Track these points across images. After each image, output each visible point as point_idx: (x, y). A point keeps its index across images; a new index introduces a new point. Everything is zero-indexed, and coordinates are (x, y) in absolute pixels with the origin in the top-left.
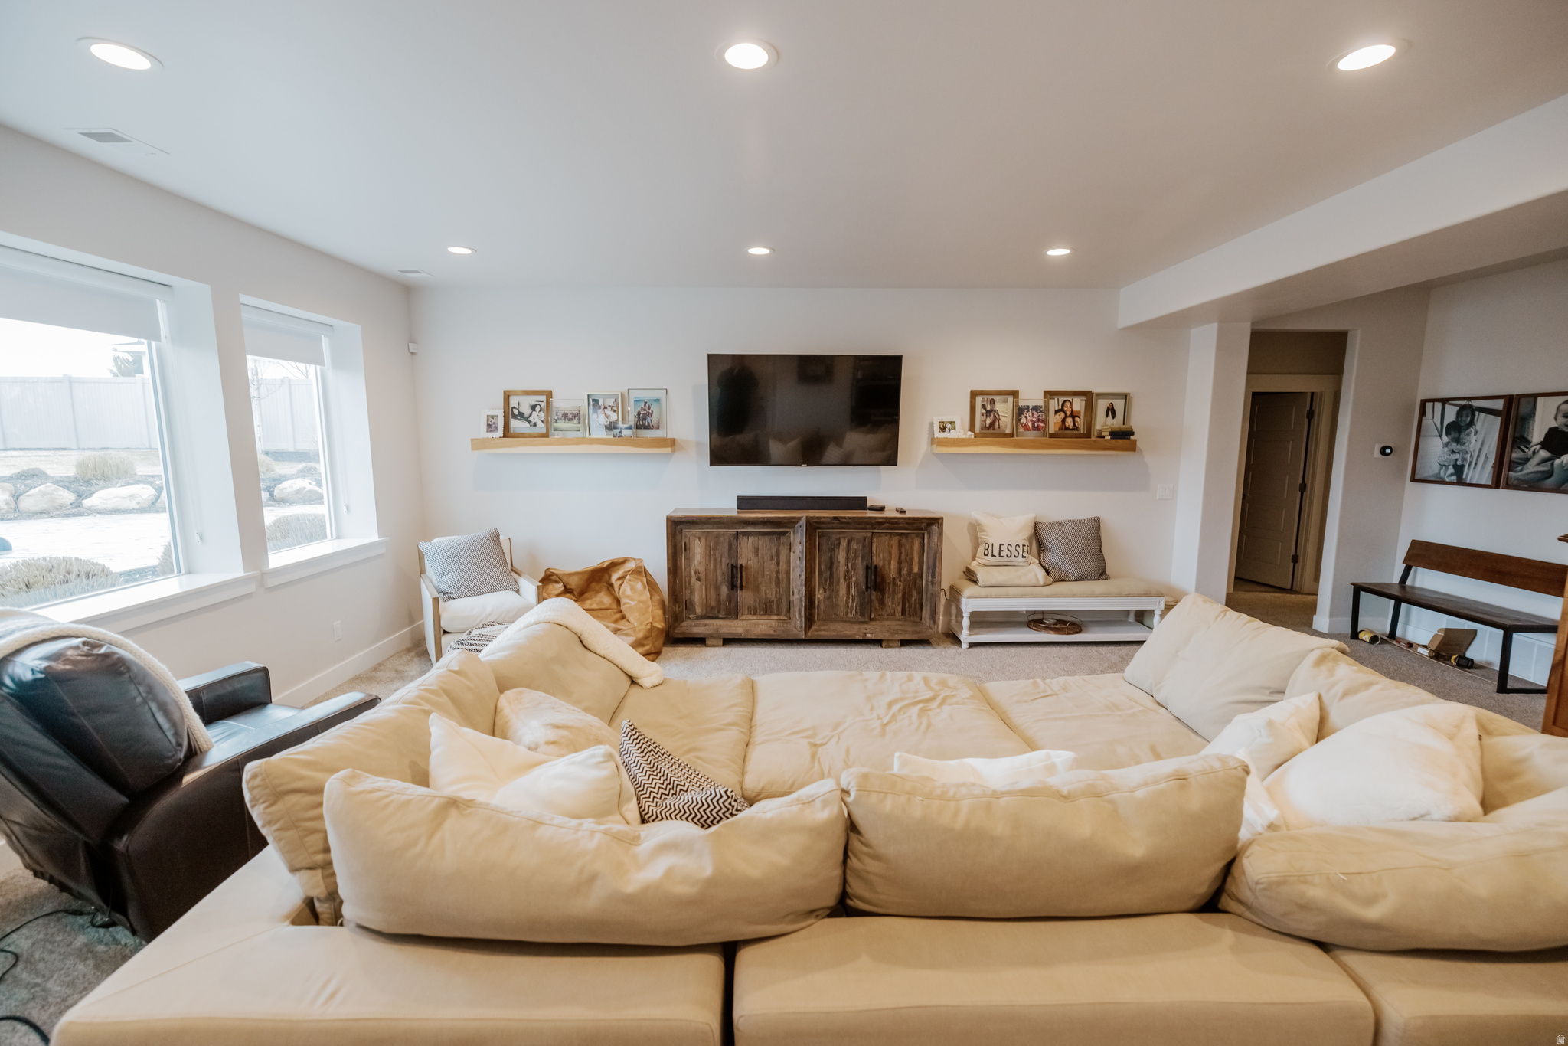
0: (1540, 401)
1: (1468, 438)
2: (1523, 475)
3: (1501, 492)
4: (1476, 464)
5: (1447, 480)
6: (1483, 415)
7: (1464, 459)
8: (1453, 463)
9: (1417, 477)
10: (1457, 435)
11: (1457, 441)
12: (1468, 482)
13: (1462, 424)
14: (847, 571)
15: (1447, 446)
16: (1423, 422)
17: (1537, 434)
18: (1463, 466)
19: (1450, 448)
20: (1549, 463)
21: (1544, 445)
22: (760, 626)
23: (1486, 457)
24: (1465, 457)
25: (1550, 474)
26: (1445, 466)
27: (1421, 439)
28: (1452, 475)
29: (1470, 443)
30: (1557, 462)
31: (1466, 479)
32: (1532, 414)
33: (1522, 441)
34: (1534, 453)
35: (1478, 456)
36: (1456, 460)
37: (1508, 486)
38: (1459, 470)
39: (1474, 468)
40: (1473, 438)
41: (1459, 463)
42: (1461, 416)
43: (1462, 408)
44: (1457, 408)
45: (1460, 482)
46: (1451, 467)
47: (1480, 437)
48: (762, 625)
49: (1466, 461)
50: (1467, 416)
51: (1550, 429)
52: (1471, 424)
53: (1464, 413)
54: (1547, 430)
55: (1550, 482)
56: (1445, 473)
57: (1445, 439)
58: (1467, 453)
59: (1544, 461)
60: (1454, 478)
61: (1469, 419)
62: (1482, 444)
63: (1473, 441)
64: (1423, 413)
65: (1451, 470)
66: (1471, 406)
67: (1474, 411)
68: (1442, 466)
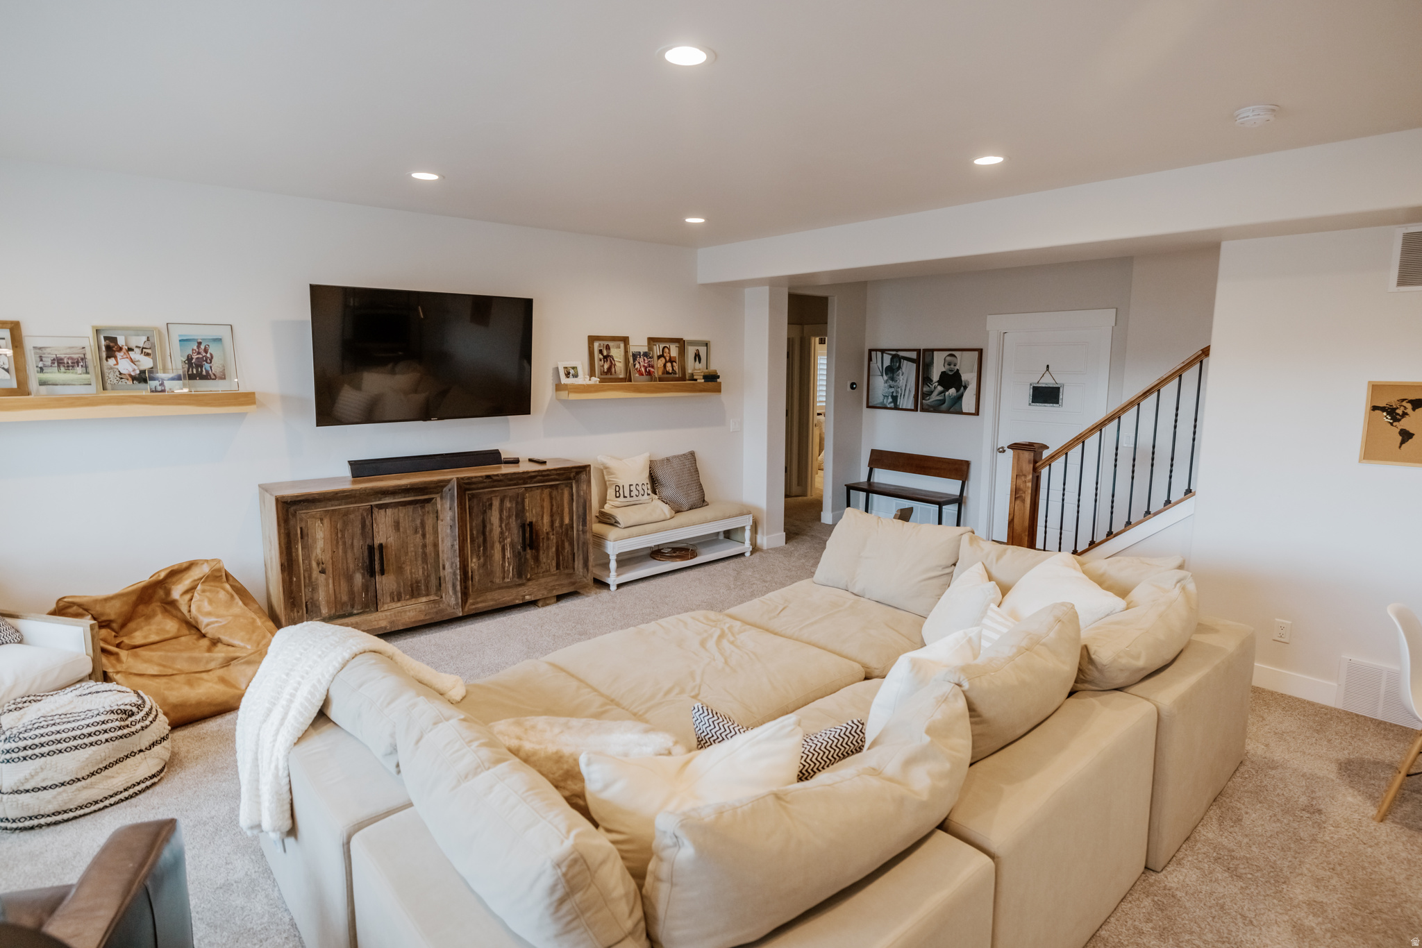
0: (935, 353)
1: (898, 377)
2: (931, 402)
3: (919, 413)
5: (889, 406)
6: (905, 362)
7: (897, 392)
8: (891, 394)
9: (870, 404)
10: (892, 375)
11: (892, 379)
13: (894, 368)
14: (502, 533)
15: (887, 383)
16: (871, 365)
17: (936, 377)
18: (897, 396)
19: (889, 384)
20: (943, 394)
21: (940, 382)
22: (408, 614)
24: (898, 390)
25: (943, 402)
27: (871, 377)
28: (891, 403)
29: (900, 381)
30: (947, 393)
31: (899, 405)
32: (932, 362)
33: (927, 380)
34: (935, 388)
36: (893, 392)
37: (923, 410)
38: (895, 399)
40: (901, 377)
41: (894, 394)
42: (893, 362)
43: (893, 357)
44: (890, 356)
45: (896, 408)
46: (890, 397)
48: (409, 611)
49: (899, 393)
50: (897, 362)
51: (942, 372)
52: (899, 368)
53: (895, 360)
54: (940, 373)
55: (944, 407)
56: (887, 402)
57: (885, 377)
58: (899, 387)
59: (940, 393)
60: (892, 405)
61: (898, 364)
64: (870, 359)
65: (890, 400)
66: (898, 355)
67: (900, 358)
68: (885, 396)
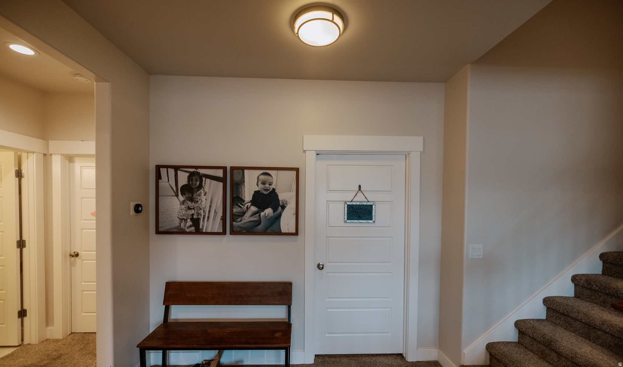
0: (246, 171)
1: (199, 198)
2: (242, 224)
3: (228, 237)
4: (208, 218)
5: (187, 230)
6: (208, 180)
7: (199, 214)
8: (190, 217)
9: (160, 230)
10: (190, 195)
11: (192, 200)
12: (204, 231)
13: (193, 187)
15: (183, 204)
16: (160, 184)
17: (248, 195)
18: (198, 219)
19: (186, 205)
20: (258, 215)
21: (254, 202)
23: (215, 212)
24: (199, 212)
25: (259, 222)
26: (184, 219)
27: (160, 198)
28: (190, 226)
29: (202, 201)
30: (262, 214)
31: (202, 229)
32: (242, 181)
33: (237, 199)
34: (247, 208)
35: (209, 211)
36: (193, 215)
37: (233, 232)
38: (196, 222)
39: (207, 221)
40: (203, 198)
41: (195, 217)
42: (192, 180)
43: (191, 175)
44: (188, 174)
45: (198, 231)
46: (189, 220)
47: (209, 197)
49: (201, 215)
50: (197, 181)
51: (255, 192)
52: (201, 187)
53: (194, 178)
54: (253, 193)
55: (260, 227)
56: (185, 226)
57: (182, 198)
58: (201, 209)
59: (254, 214)
60: (193, 229)
61: (198, 183)
62: (211, 203)
63: (204, 201)
64: (158, 176)
65: (189, 223)
66: (198, 173)
67: (201, 177)
68: (181, 220)
